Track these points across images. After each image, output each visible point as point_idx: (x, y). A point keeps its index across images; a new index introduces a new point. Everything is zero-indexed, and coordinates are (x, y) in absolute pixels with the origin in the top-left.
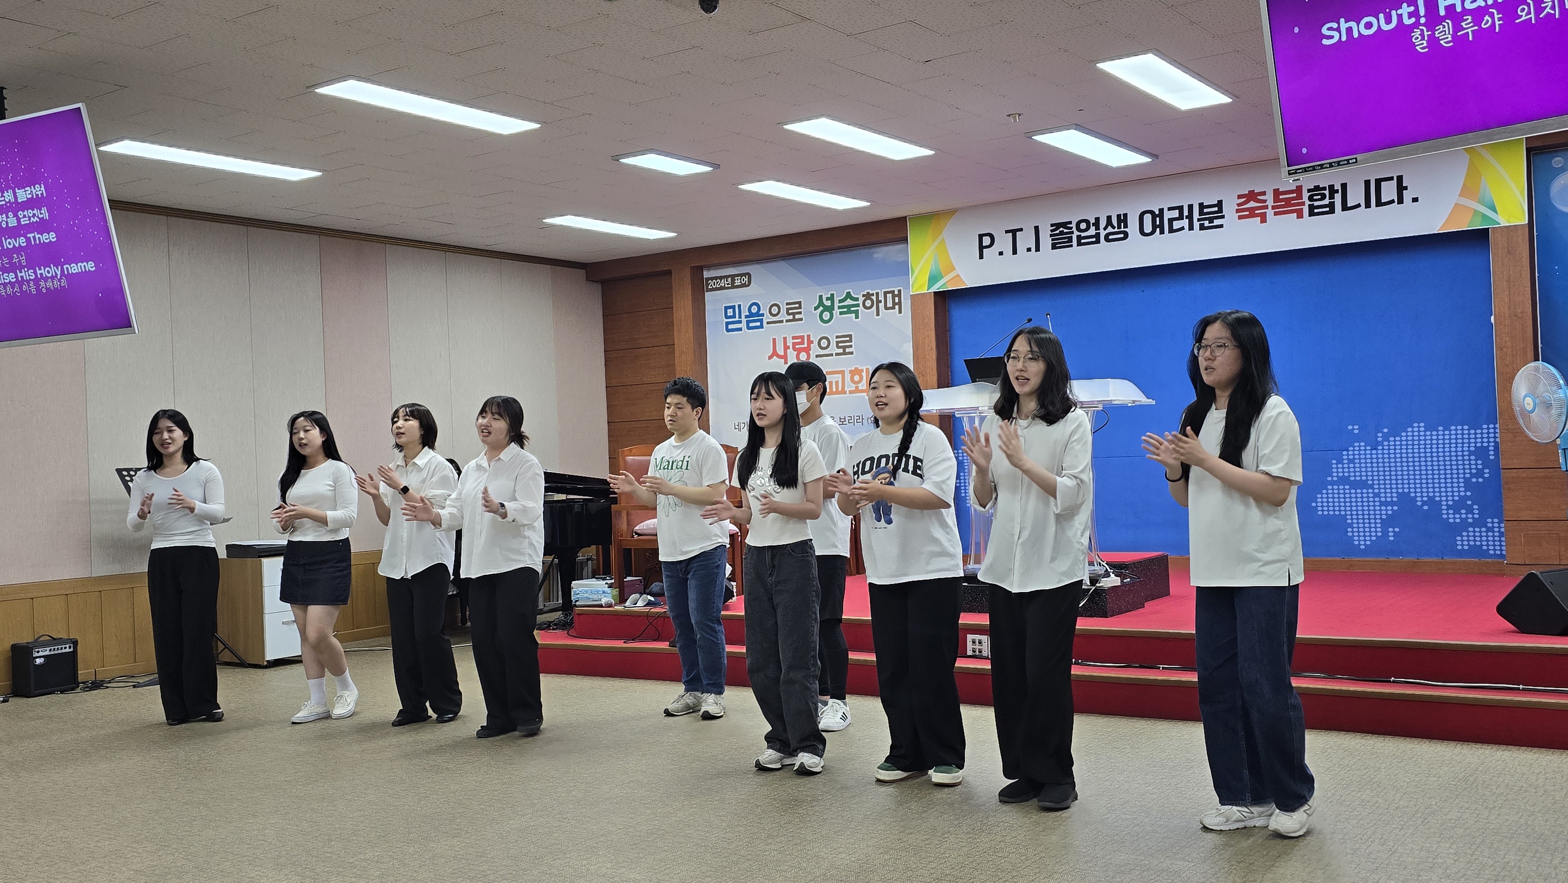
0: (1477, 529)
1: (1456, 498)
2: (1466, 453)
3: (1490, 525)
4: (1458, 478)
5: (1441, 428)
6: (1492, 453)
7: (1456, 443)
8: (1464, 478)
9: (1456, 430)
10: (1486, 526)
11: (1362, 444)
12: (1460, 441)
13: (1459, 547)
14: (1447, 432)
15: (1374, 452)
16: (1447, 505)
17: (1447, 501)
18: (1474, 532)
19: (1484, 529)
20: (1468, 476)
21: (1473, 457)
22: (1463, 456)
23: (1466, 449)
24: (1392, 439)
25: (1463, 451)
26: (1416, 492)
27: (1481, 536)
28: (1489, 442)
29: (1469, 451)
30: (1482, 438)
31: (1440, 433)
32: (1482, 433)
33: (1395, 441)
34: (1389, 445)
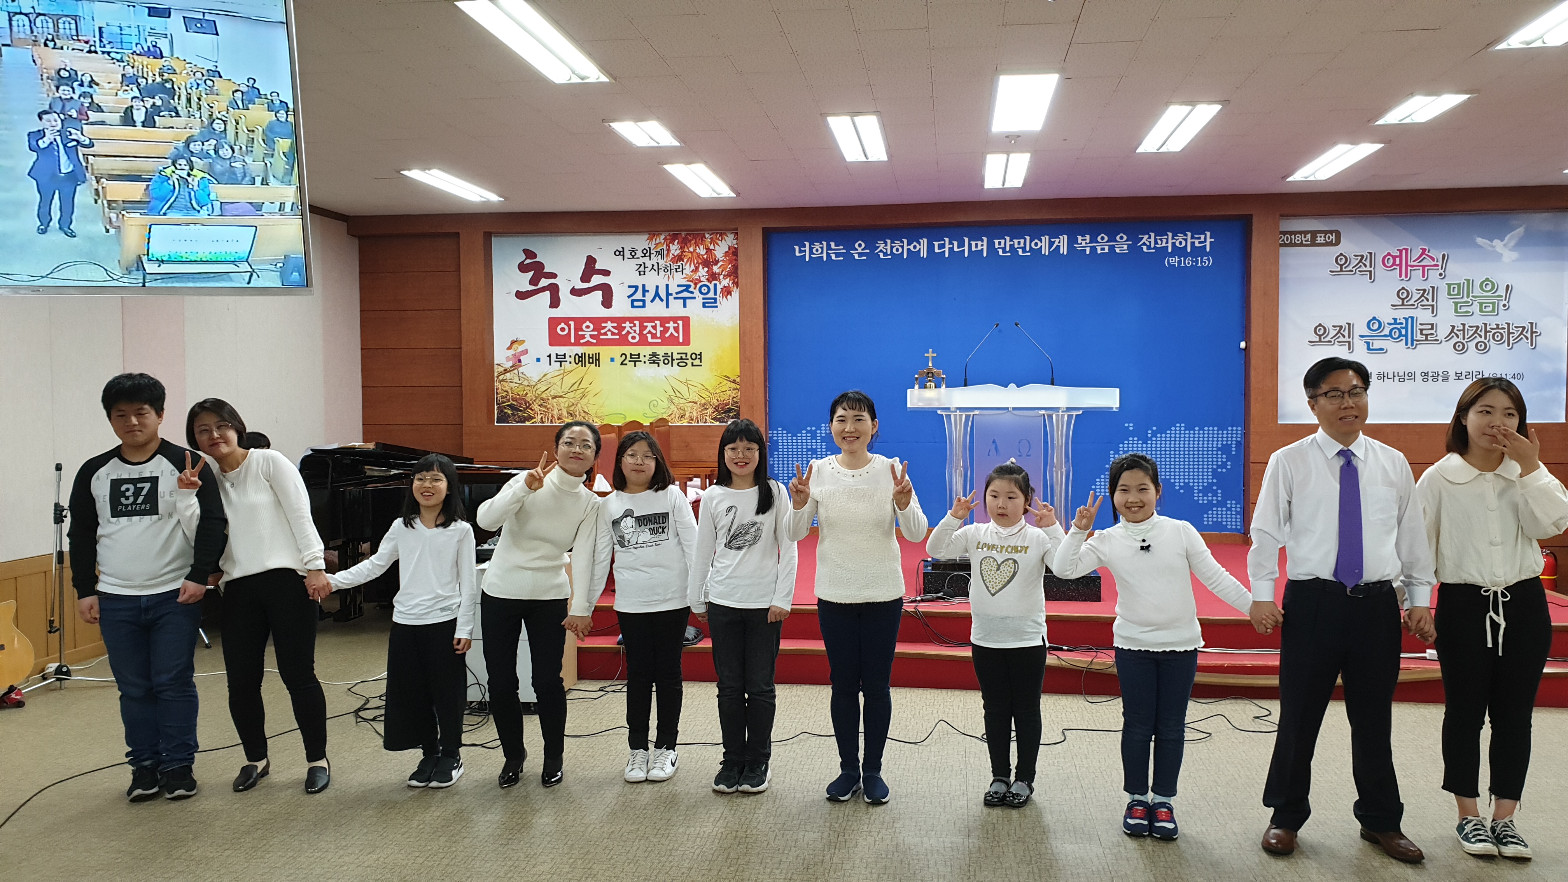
0: (1219, 509)
1: (1205, 484)
2: (1215, 449)
3: (1229, 506)
4: (1208, 468)
5: (1197, 428)
6: (1233, 449)
7: (1208, 441)
8: (1212, 468)
9: (1209, 430)
10: (1227, 507)
11: (1136, 439)
12: (1211, 439)
13: (1205, 523)
14: (1201, 432)
15: (1144, 445)
16: (1198, 489)
17: (1198, 486)
18: (1217, 511)
19: (1224, 509)
20: (1215, 467)
21: (1219, 453)
22: (1212, 451)
23: (1215, 446)
24: (1159, 435)
25: (1213, 447)
26: (1175, 479)
27: (1221, 514)
28: (1232, 441)
29: (1217, 447)
30: (1227, 437)
31: (1196, 432)
32: (1227, 434)
33: (1161, 437)
34: (1156, 441)
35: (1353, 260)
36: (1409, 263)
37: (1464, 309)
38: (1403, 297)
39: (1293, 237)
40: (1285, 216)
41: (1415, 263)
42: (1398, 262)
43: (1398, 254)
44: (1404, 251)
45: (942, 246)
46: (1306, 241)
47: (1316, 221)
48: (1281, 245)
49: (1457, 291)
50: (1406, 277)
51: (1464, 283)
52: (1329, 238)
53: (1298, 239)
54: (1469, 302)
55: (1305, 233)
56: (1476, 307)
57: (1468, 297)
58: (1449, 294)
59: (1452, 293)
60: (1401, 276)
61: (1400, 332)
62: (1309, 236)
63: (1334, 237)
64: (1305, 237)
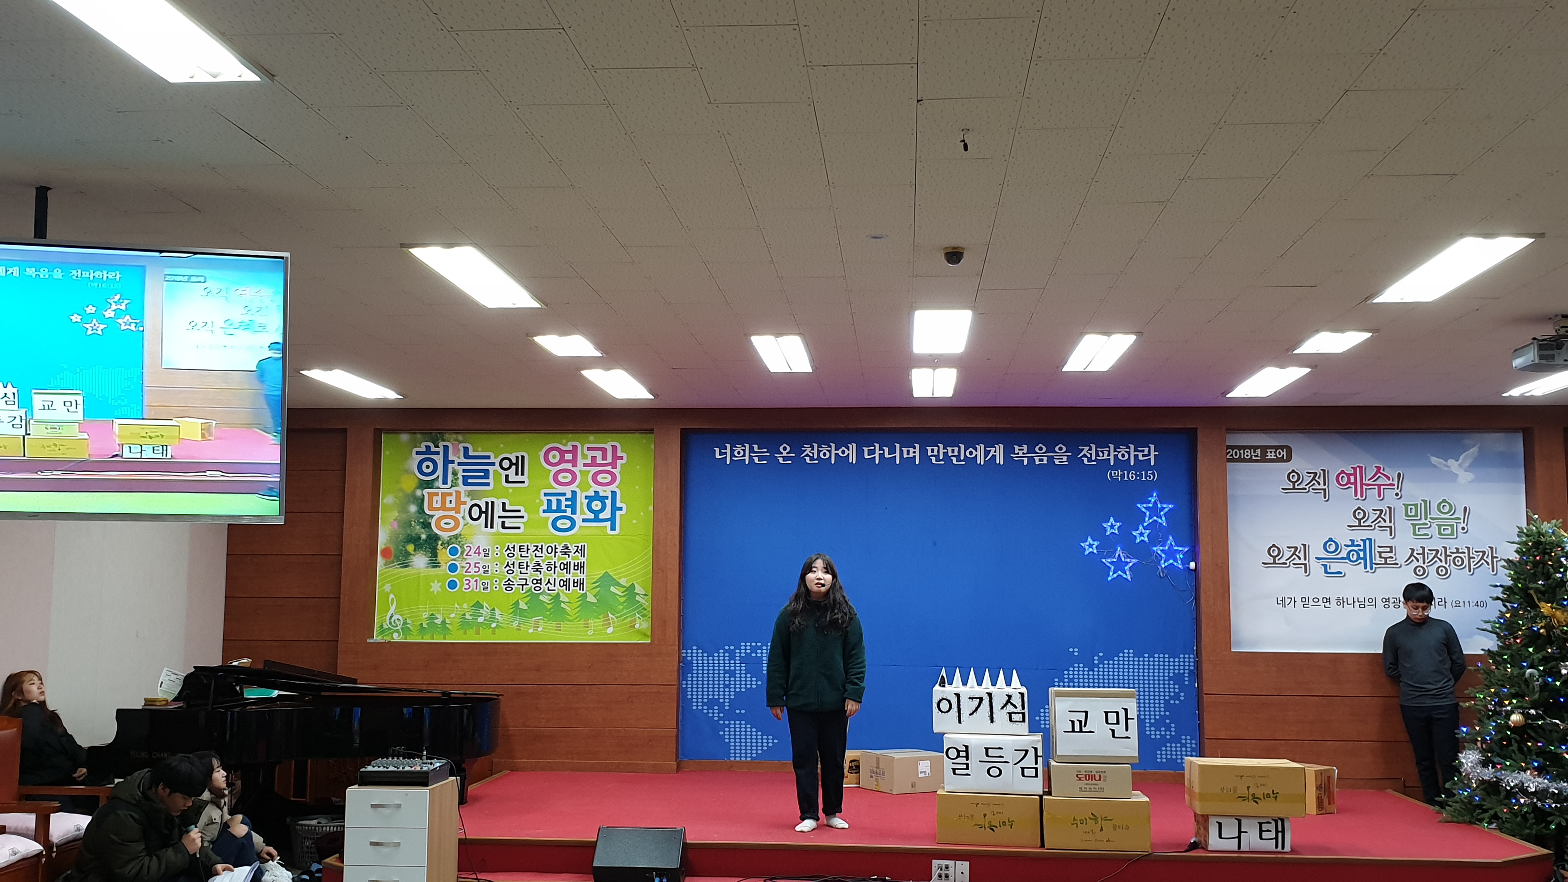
0: (1173, 745)
1: (1157, 716)
2: (1166, 678)
3: (1183, 741)
4: (1159, 700)
5: (1146, 655)
6: (1186, 678)
7: (1159, 669)
8: (1164, 699)
9: (1159, 658)
10: (1181, 742)
11: (1081, 665)
12: (1162, 667)
13: (1159, 760)
14: (1151, 659)
15: (1091, 673)
16: (1149, 722)
17: (1150, 719)
18: (1171, 747)
19: (1179, 745)
20: (1166, 697)
21: (1171, 682)
22: (1164, 680)
23: (1166, 674)
24: (1106, 662)
25: (1164, 676)
27: (1176, 751)
28: (1184, 670)
29: (1169, 676)
30: (1179, 666)
31: (1146, 659)
32: (1179, 662)
33: (1109, 664)
34: (1104, 668)
35: (1305, 477)
36: (1364, 482)
37: (1422, 532)
38: (1359, 515)
39: (1242, 451)
40: (1231, 430)
41: (1370, 482)
42: (1352, 480)
43: (1352, 472)
44: (1358, 469)
45: (871, 452)
46: (1255, 456)
47: (1264, 435)
48: (1229, 460)
49: (1415, 512)
50: (1362, 496)
51: (1421, 504)
52: (1280, 454)
53: (1247, 454)
54: (1427, 524)
55: (1255, 448)
56: (1434, 530)
57: (1426, 519)
58: (1407, 515)
59: (1409, 514)
60: (1356, 495)
61: (1358, 555)
62: (1259, 451)
63: (1285, 453)
64: (1255, 452)
